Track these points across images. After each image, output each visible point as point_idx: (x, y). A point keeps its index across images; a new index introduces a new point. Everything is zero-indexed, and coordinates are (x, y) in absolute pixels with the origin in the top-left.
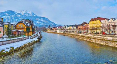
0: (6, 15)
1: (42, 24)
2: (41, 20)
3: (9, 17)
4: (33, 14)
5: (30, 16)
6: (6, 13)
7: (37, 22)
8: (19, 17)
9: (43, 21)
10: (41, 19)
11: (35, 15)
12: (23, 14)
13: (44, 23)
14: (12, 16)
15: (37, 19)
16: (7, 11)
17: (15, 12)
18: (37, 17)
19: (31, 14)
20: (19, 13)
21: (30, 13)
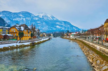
0: (20, 16)
1: (63, 29)
2: (62, 25)
3: (24, 19)
4: (53, 17)
5: (49, 19)
6: (21, 14)
7: (58, 27)
8: (36, 20)
9: (64, 25)
10: (61, 23)
11: (55, 19)
12: (41, 17)
13: (65, 28)
14: (29, 19)
15: (57, 23)
16: (22, 12)
17: (32, 14)
18: (57, 21)
19: (51, 18)
20: (37, 15)
21: (49, 16)
